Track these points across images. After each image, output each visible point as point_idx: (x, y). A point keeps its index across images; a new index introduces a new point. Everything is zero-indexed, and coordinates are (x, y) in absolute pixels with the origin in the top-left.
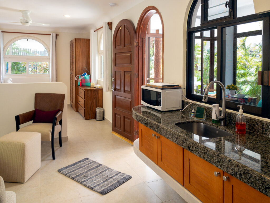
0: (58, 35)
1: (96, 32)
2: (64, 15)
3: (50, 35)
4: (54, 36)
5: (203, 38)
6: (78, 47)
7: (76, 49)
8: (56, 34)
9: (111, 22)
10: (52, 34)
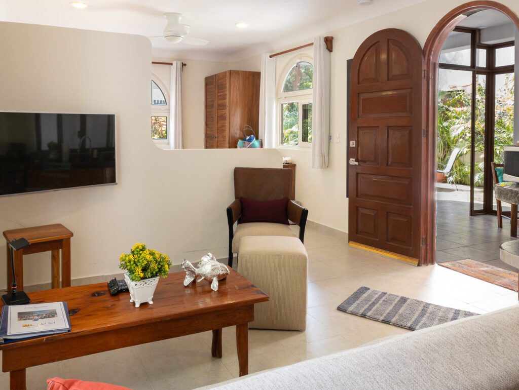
0: (185, 65)
1: (274, 58)
2: (236, 24)
3: (172, 64)
4: (180, 65)
5: (476, 69)
6: (234, 87)
7: (232, 91)
8: (182, 63)
9: (330, 36)
10: (174, 63)
